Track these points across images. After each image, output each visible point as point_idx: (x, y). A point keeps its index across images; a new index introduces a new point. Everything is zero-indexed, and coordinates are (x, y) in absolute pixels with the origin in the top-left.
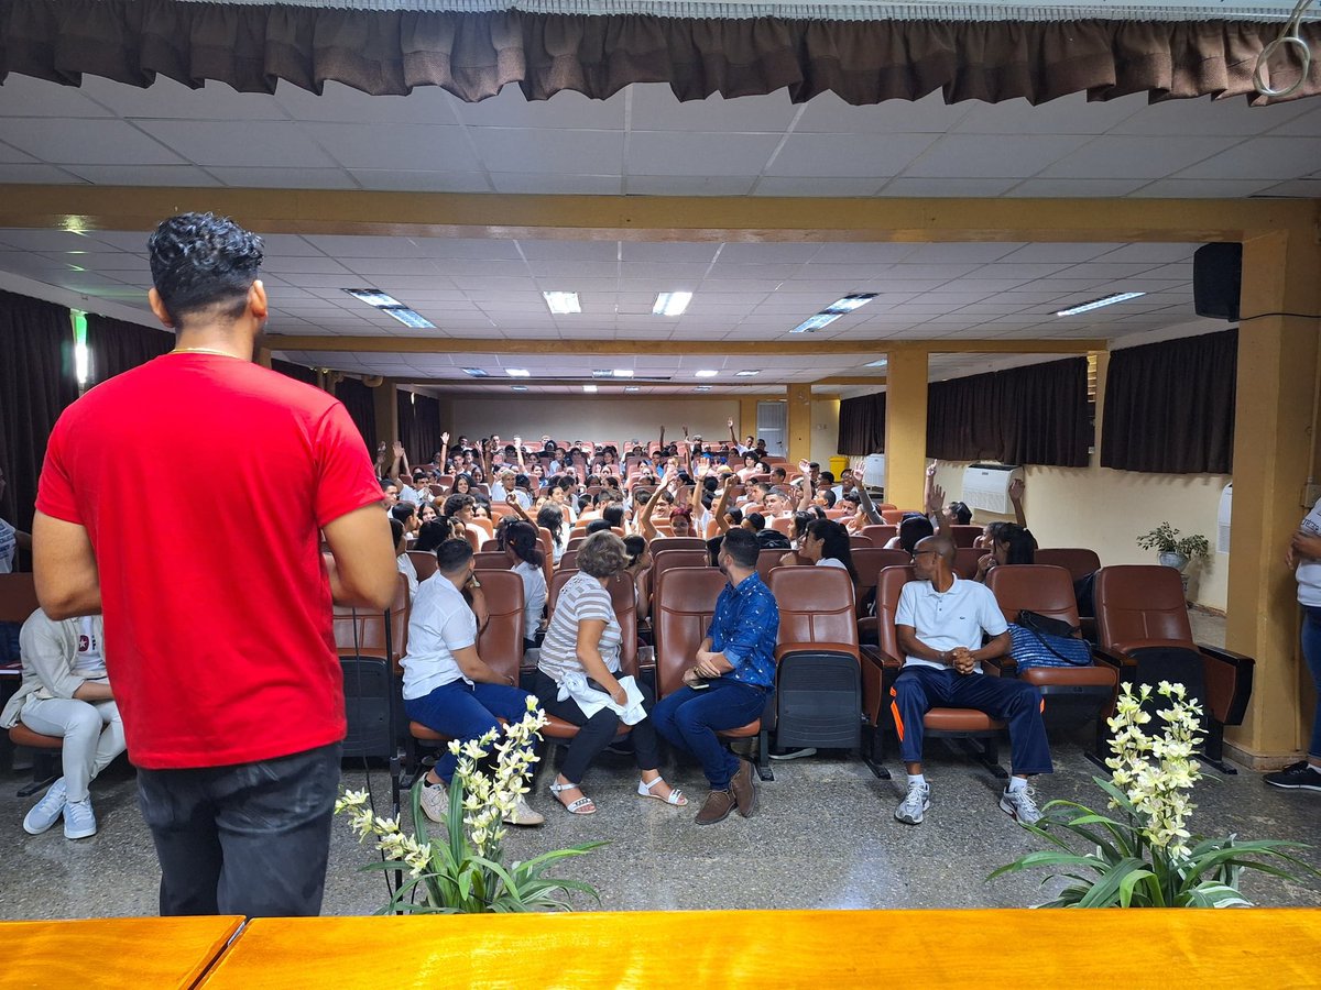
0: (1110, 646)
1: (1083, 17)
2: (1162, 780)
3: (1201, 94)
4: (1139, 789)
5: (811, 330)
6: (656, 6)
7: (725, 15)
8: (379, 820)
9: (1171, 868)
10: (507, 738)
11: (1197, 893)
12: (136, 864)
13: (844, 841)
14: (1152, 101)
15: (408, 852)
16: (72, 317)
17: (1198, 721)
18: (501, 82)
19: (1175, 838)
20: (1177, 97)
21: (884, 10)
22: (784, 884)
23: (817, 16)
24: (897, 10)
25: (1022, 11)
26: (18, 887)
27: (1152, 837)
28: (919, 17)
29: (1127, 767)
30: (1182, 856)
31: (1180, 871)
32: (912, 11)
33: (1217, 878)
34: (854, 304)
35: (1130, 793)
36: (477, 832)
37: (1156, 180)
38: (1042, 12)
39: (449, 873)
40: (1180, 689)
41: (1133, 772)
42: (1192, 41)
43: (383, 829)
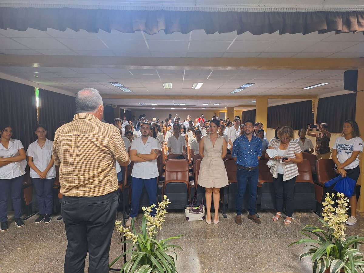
0: (320, 181)
1: (318, 11)
2: (338, 220)
3: (350, 31)
4: (331, 222)
5: (235, 93)
6: (201, 9)
7: (219, 11)
8: (124, 228)
9: (340, 244)
10: (159, 207)
11: (348, 251)
12: (55, 239)
13: (247, 235)
14: (336, 33)
15: (132, 237)
16: (35, 90)
17: (348, 203)
18: (159, 29)
19: (341, 236)
20: (343, 32)
21: (263, 9)
22: (231, 247)
23: (245, 11)
24: (266, 9)
25: (301, 9)
26: (25, 245)
27: (335, 235)
28: (273, 11)
29: (328, 216)
30: (344, 241)
31: (343, 245)
32: (271, 9)
33: (353, 247)
34: (248, 86)
35: (329, 223)
36: (150, 232)
37: (334, 53)
38: (306, 9)
39: (142, 242)
40: (343, 195)
41: (330, 217)
42: (348, 17)
43: (125, 231)
